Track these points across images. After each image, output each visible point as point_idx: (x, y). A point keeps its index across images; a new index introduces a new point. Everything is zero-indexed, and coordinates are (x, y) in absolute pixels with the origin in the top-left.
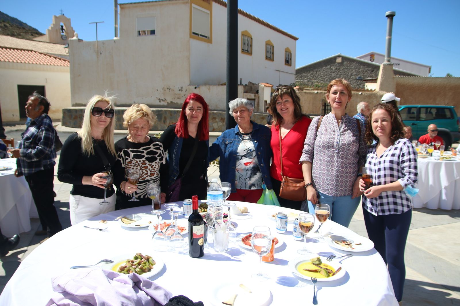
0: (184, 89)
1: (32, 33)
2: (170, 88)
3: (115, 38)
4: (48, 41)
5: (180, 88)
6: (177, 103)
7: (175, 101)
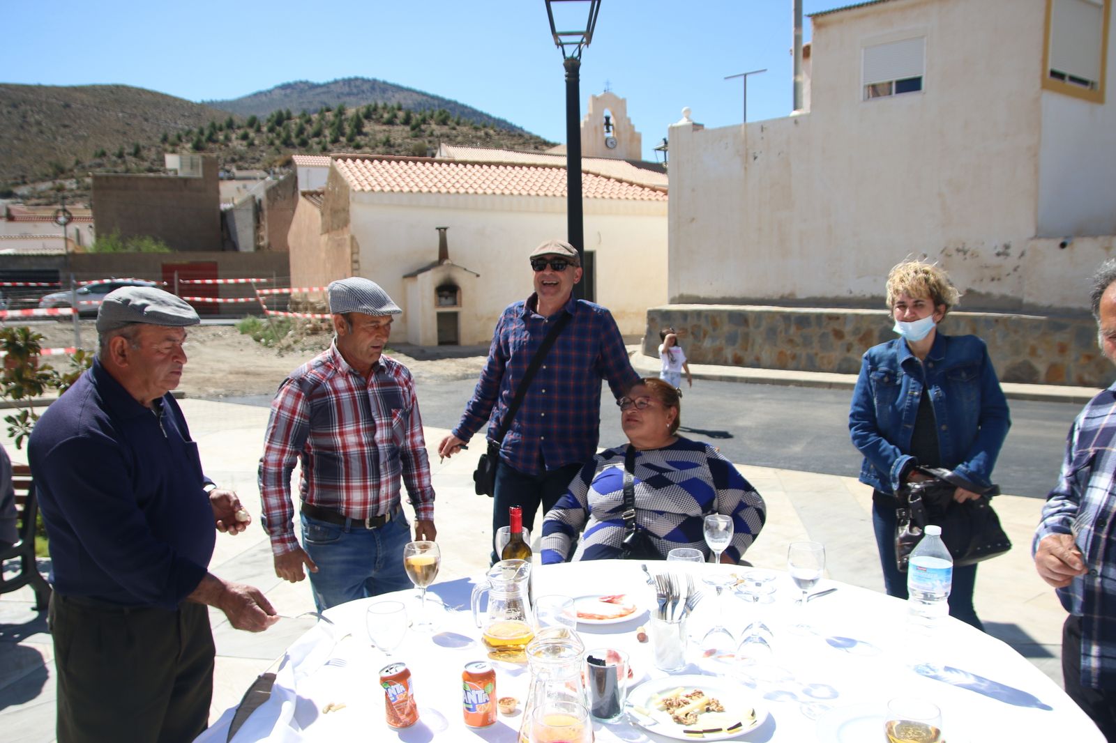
0: (1014, 252)
2: (966, 248)
3: (795, 113)
5: (1000, 249)
6: (988, 295)
7: (982, 289)
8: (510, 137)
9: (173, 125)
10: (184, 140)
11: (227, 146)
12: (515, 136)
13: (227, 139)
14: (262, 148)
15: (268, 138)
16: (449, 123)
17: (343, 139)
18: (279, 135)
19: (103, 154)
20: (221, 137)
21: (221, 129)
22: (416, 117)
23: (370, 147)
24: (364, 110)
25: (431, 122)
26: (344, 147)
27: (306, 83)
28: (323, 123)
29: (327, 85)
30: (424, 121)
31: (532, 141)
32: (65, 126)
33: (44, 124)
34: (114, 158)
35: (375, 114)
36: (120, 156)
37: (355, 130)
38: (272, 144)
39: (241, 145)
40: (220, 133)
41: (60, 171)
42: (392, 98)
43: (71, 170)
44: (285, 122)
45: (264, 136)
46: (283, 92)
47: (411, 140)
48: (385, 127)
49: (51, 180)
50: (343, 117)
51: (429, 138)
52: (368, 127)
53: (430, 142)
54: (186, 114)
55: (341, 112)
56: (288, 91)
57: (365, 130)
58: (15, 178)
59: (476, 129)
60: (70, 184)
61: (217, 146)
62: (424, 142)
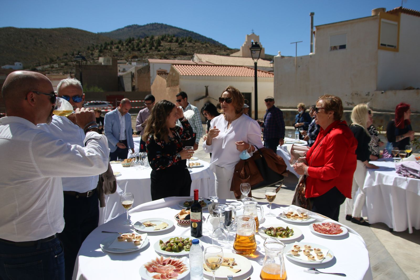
0: (371, 94)
1: (224, 49)
2: (358, 93)
3: (311, 54)
4: (241, 56)
5: (367, 93)
8: (215, 47)
9: (89, 42)
10: (95, 49)
11: (111, 51)
12: (217, 46)
13: (111, 48)
14: (124, 52)
15: (126, 48)
16: (192, 42)
17: (153, 48)
18: (130, 47)
19: (67, 54)
20: (109, 48)
21: (109, 45)
22: (180, 40)
23: (163, 51)
24: (161, 37)
25: (186, 41)
26: (154, 51)
27: (136, 25)
28: (146, 42)
29: (144, 26)
30: (183, 41)
31: (223, 48)
32: (50, 44)
33: (43, 43)
34: (71, 56)
35: (165, 39)
36: (73, 55)
37: (158, 45)
38: (127, 50)
39: (116, 50)
40: (108, 46)
41: (52, 61)
42: (169, 31)
43: (56, 60)
44: (132, 42)
45: (124, 47)
46: (128, 29)
47: (179, 48)
48: (169, 44)
49: (49, 64)
50: (153, 40)
51: (185, 48)
52: (163, 43)
53: (185, 49)
54: (94, 38)
55: (152, 38)
56: (130, 29)
57: (161, 44)
58: (36, 64)
59: (202, 44)
60: (56, 66)
61: (107, 51)
62: (183, 49)
